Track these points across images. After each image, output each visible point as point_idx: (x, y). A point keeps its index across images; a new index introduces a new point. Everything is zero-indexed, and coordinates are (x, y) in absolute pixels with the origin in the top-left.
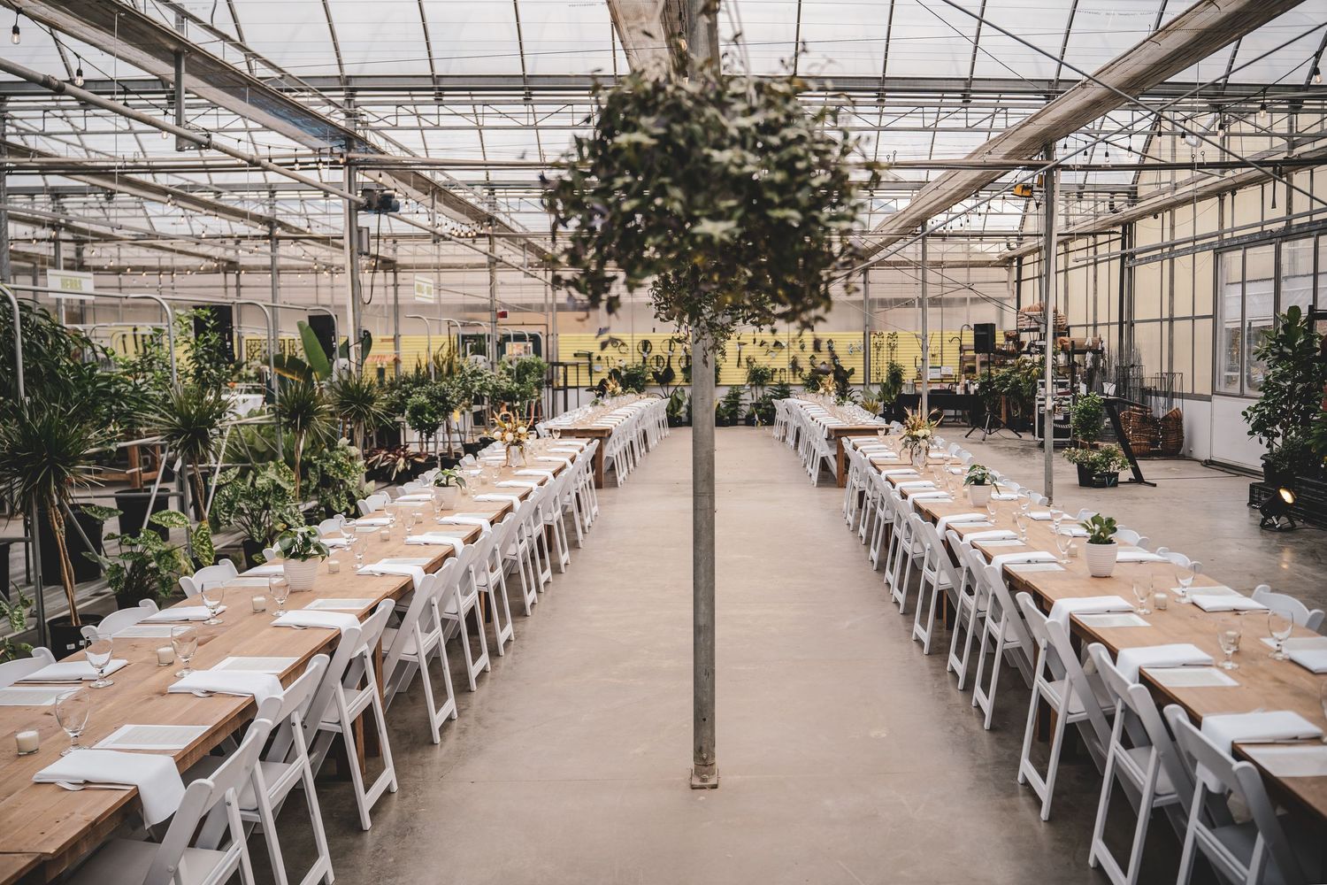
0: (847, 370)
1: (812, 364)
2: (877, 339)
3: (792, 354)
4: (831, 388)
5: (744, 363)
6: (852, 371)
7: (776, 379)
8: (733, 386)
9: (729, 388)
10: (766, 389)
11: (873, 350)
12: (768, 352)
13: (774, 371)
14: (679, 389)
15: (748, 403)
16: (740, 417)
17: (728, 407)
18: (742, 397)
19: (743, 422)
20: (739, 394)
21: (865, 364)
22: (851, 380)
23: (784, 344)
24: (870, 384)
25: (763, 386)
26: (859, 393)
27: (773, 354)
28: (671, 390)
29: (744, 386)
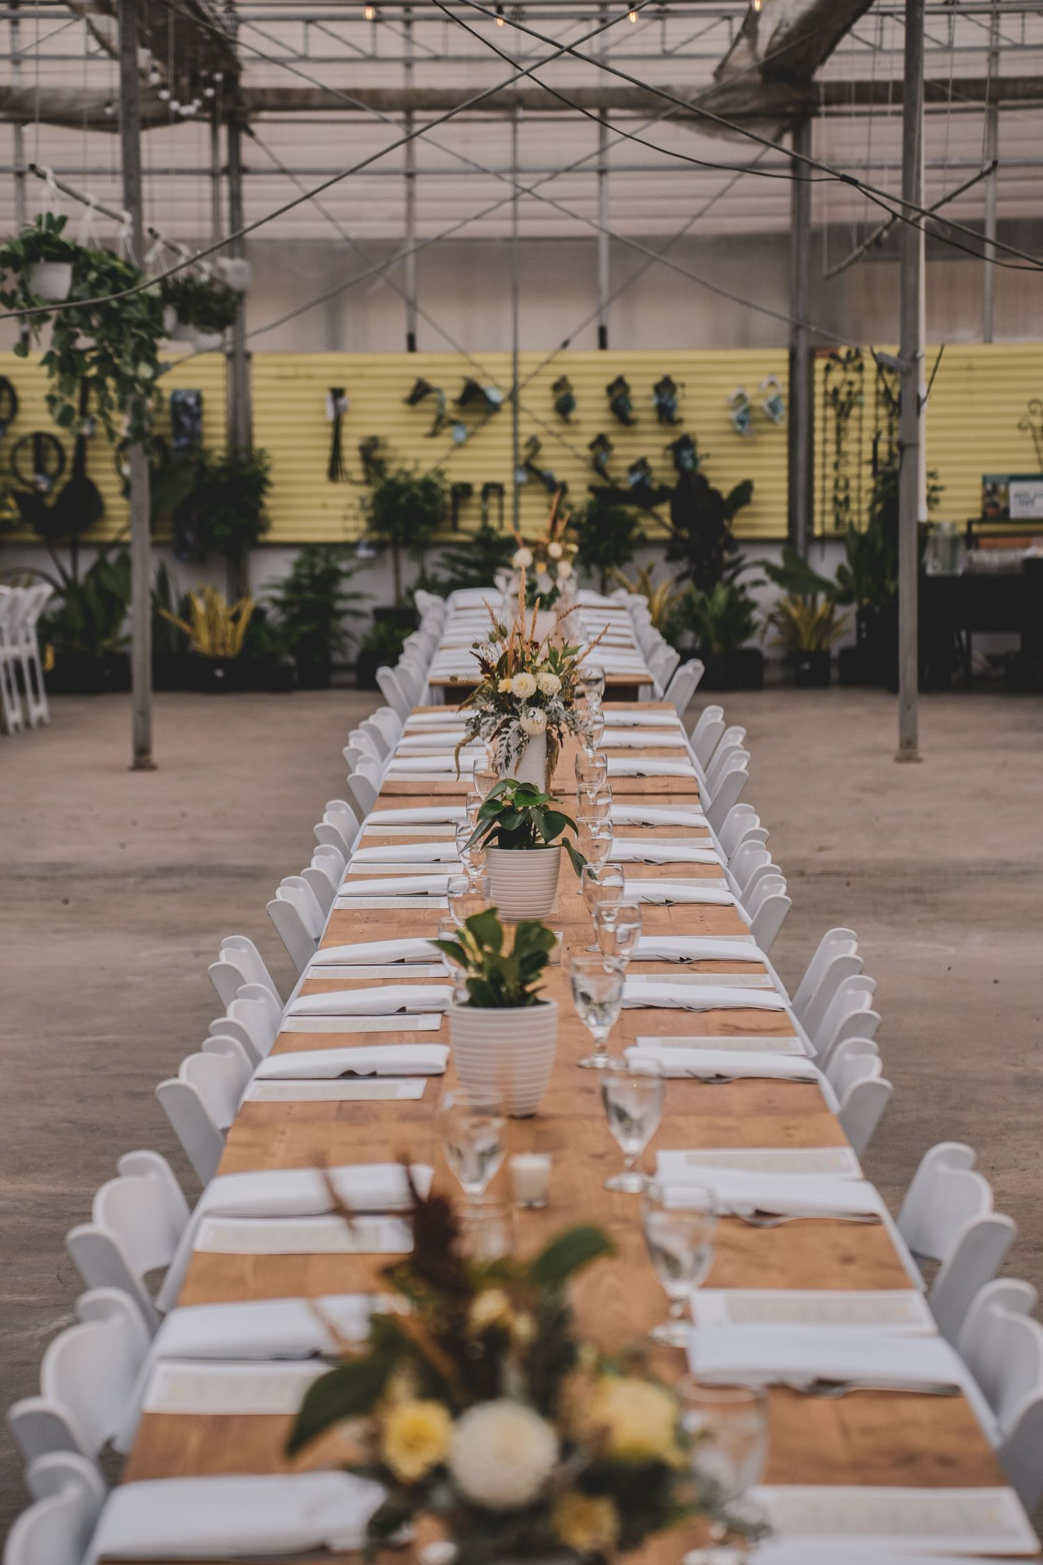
0: (725, 489)
1: (598, 467)
2: (837, 376)
3: (527, 430)
4: (555, 550)
5: (353, 464)
6: (744, 492)
7: (470, 522)
8: (310, 549)
9: (295, 555)
10: (434, 558)
11: (823, 415)
12: (441, 423)
13: (463, 491)
14: (112, 557)
15: (366, 606)
16: (337, 658)
17: (292, 622)
18: (347, 586)
19: (350, 677)
20: (335, 575)
21: (792, 468)
22: (741, 527)
23: (495, 395)
24: (811, 539)
25: (419, 548)
26: (759, 573)
27: (460, 434)
28: (86, 561)
29: (350, 547)
